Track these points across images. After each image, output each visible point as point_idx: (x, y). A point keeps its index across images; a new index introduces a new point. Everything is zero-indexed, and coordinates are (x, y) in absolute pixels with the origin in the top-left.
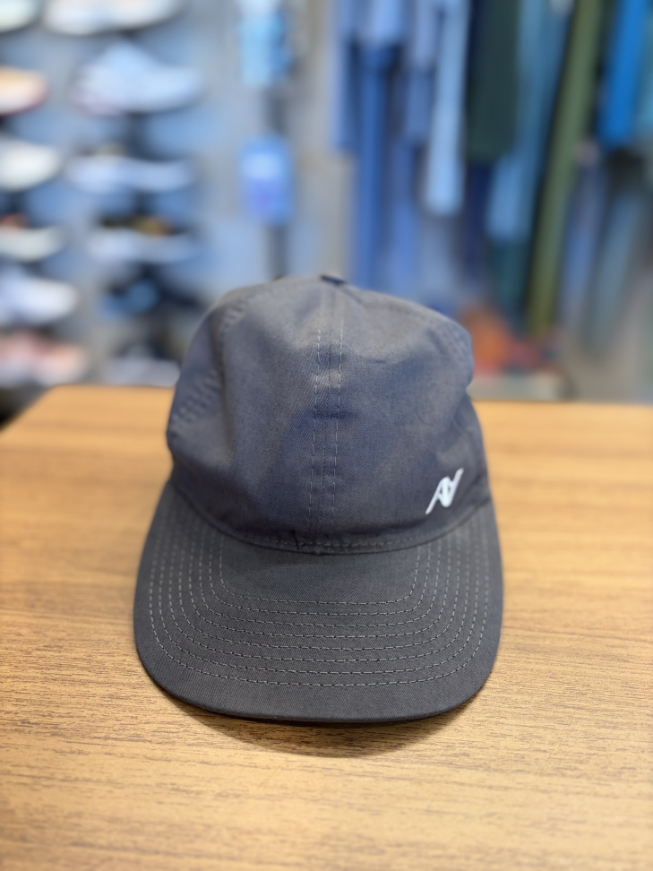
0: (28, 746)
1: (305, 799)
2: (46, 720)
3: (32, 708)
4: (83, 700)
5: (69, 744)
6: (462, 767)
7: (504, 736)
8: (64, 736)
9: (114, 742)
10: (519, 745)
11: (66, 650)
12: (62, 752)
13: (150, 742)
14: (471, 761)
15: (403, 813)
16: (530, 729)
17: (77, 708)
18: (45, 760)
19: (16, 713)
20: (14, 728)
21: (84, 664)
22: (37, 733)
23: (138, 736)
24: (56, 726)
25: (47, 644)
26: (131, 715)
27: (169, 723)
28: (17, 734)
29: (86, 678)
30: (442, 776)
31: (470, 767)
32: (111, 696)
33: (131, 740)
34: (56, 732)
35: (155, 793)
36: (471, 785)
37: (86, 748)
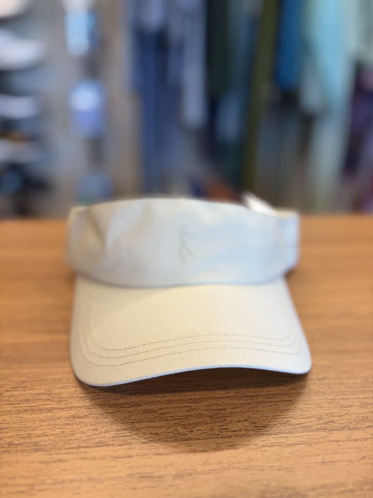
0: (18, 462)
2: (27, 440)
3: (13, 433)
4: (52, 423)
5: (50, 456)
6: (333, 430)
7: (350, 406)
8: (45, 451)
9: (86, 450)
10: (361, 410)
11: (29, 388)
13: (113, 445)
14: (337, 425)
15: (308, 467)
16: (364, 400)
17: (49, 429)
18: (34, 470)
20: (3, 450)
21: (46, 397)
22: (23, 451)
23: (102, 442)
24: (36, 444)
25: (13, 386)
26: (92, 428)
28: (6, 454)
29: (50, 406)
30: (323, 438)
31: (337, 430)
32: (73, 417)
33: (98, 446)
34: (37, 448)
35: (128, 482)
36: (343, 441)
37: (65, 457)
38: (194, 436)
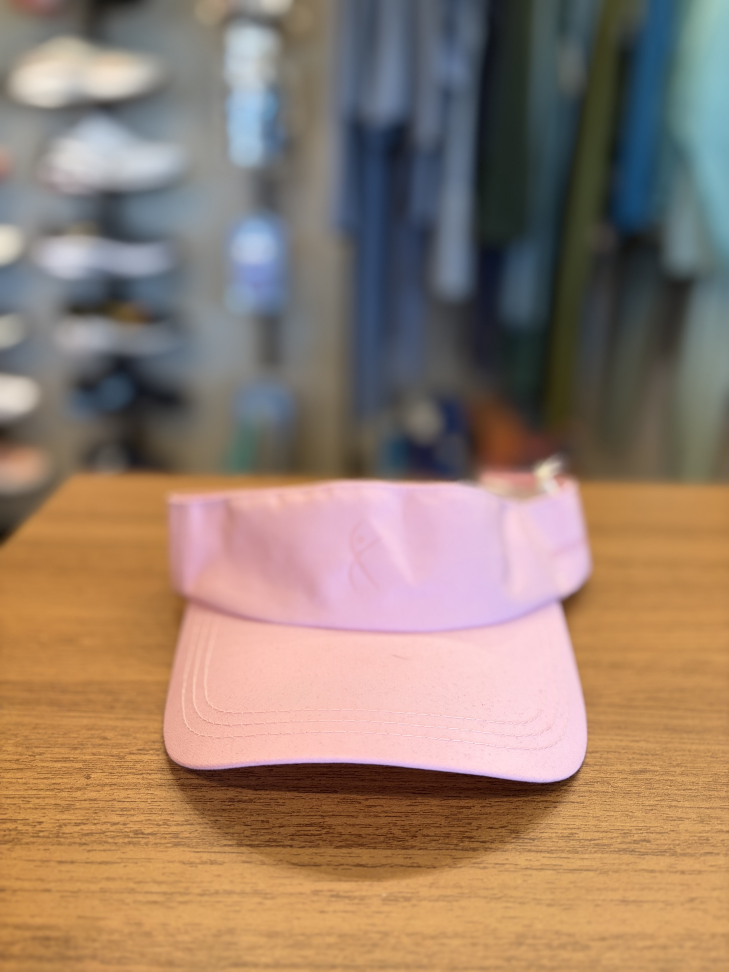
0: (149, 860)
1: (485, 897)
3: (142, 817)
4: (200, 807)
5: (197, 855)
6: (647, 854)
7: (681, 819)
8: (189, 846)
9: (250, 849)
10: (700, 827)
12: (191, 864)
13: (291, 846)
14: (654, 847)
15: (597, 905)
16: (706, 810)
17: (195, 815)
18: (173, 873)
19: (125, 824)
20: (126, 840)
22: (156, 844)
23: (275, 841)
24: (176, 835)
25: (140, 747)
26: (260, 819)
27: (307, 825)
28: (131, 847)
29: (196, 782)
30: (627, 864)
31: (654, 854)
32: (231, 800)
33: (267, 846)
34: (178, 841)
35: (313, 901)
36: (661, 872)
37: (219, 858)
38: (418, 844)
